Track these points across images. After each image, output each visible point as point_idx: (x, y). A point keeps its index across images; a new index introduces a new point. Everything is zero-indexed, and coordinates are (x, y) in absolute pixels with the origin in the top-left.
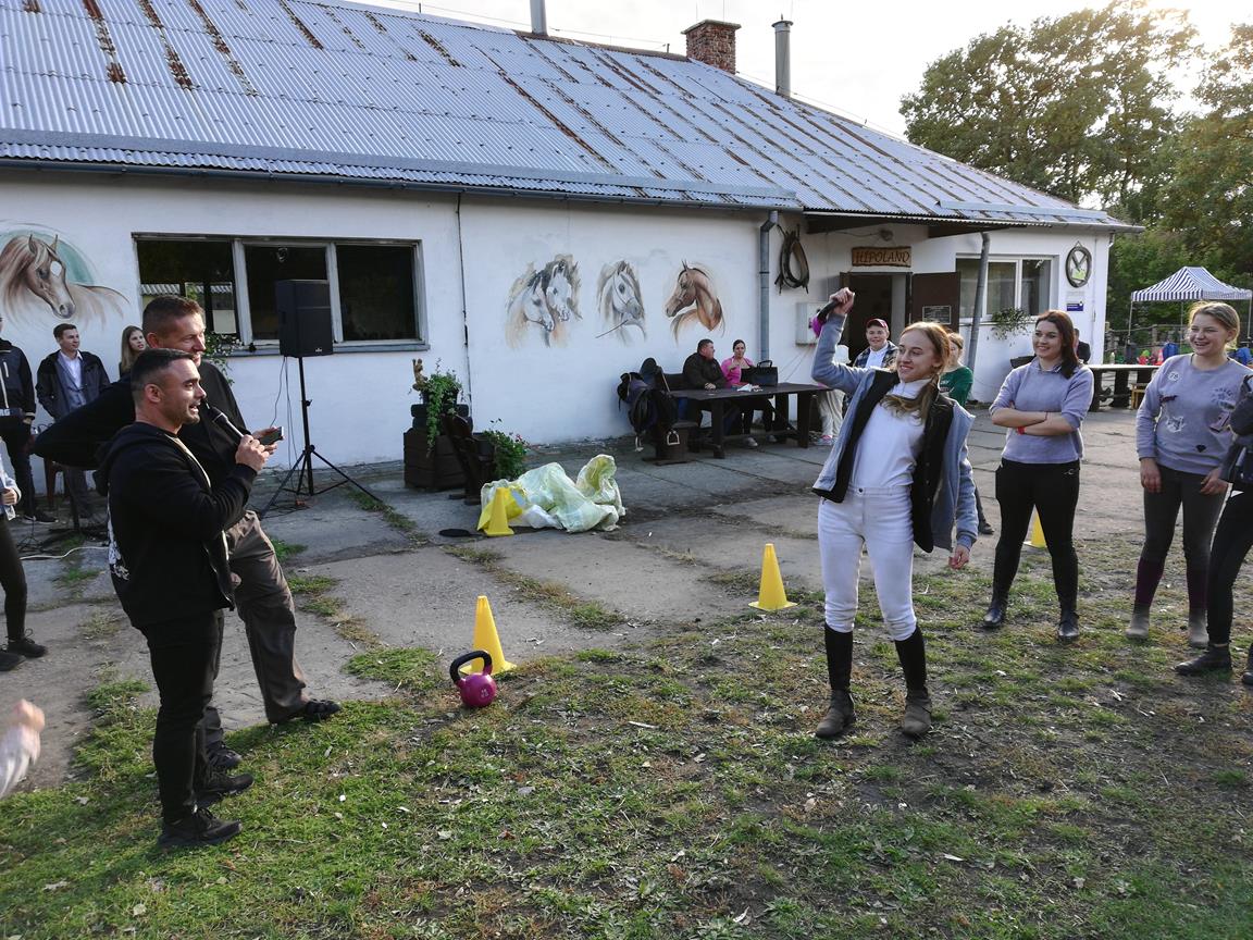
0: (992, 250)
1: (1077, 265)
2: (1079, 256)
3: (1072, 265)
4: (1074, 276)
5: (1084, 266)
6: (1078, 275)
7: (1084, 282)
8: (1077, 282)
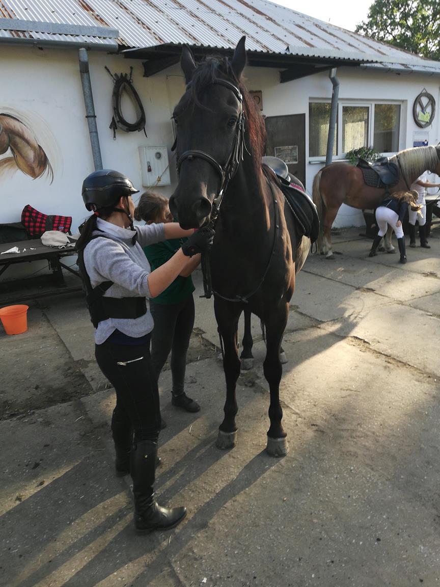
0: (341, 95)
1: (423, 109)
2: (425, 101)
3: (418, 109)
4: (420, 118)
5: (429, 110)
6: (423, 117)
7: (429, 123)
8: (423, 123)
